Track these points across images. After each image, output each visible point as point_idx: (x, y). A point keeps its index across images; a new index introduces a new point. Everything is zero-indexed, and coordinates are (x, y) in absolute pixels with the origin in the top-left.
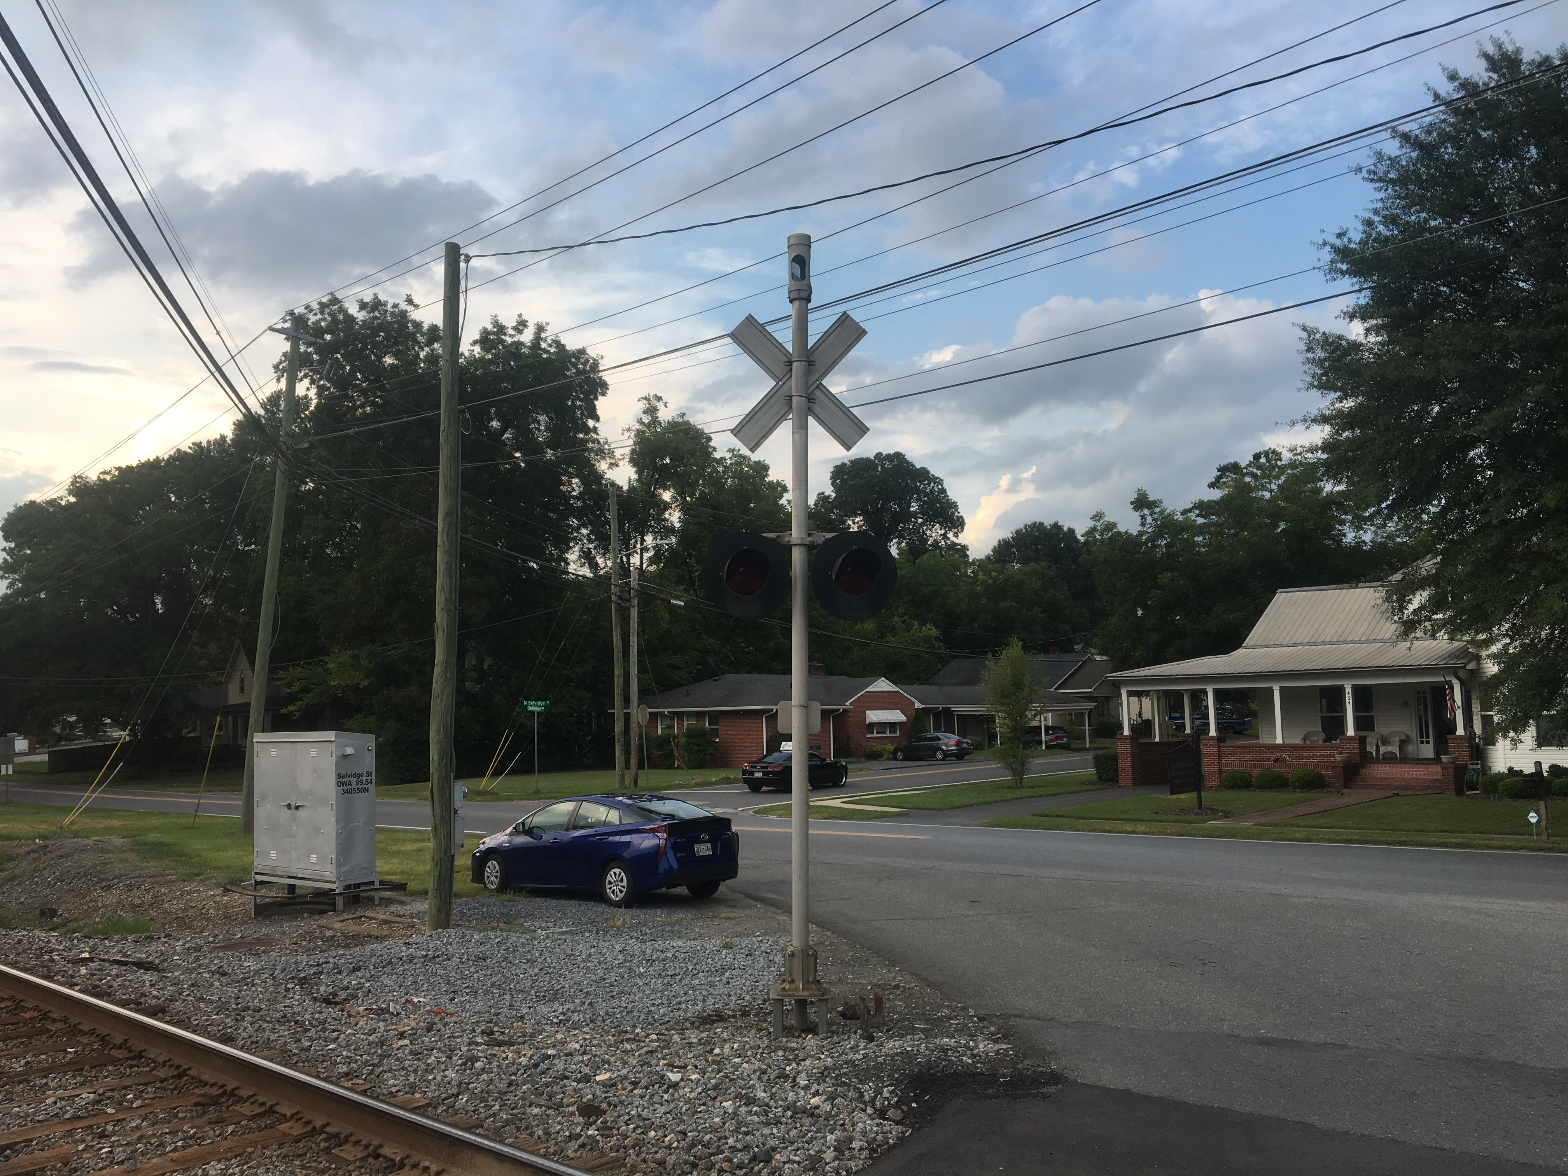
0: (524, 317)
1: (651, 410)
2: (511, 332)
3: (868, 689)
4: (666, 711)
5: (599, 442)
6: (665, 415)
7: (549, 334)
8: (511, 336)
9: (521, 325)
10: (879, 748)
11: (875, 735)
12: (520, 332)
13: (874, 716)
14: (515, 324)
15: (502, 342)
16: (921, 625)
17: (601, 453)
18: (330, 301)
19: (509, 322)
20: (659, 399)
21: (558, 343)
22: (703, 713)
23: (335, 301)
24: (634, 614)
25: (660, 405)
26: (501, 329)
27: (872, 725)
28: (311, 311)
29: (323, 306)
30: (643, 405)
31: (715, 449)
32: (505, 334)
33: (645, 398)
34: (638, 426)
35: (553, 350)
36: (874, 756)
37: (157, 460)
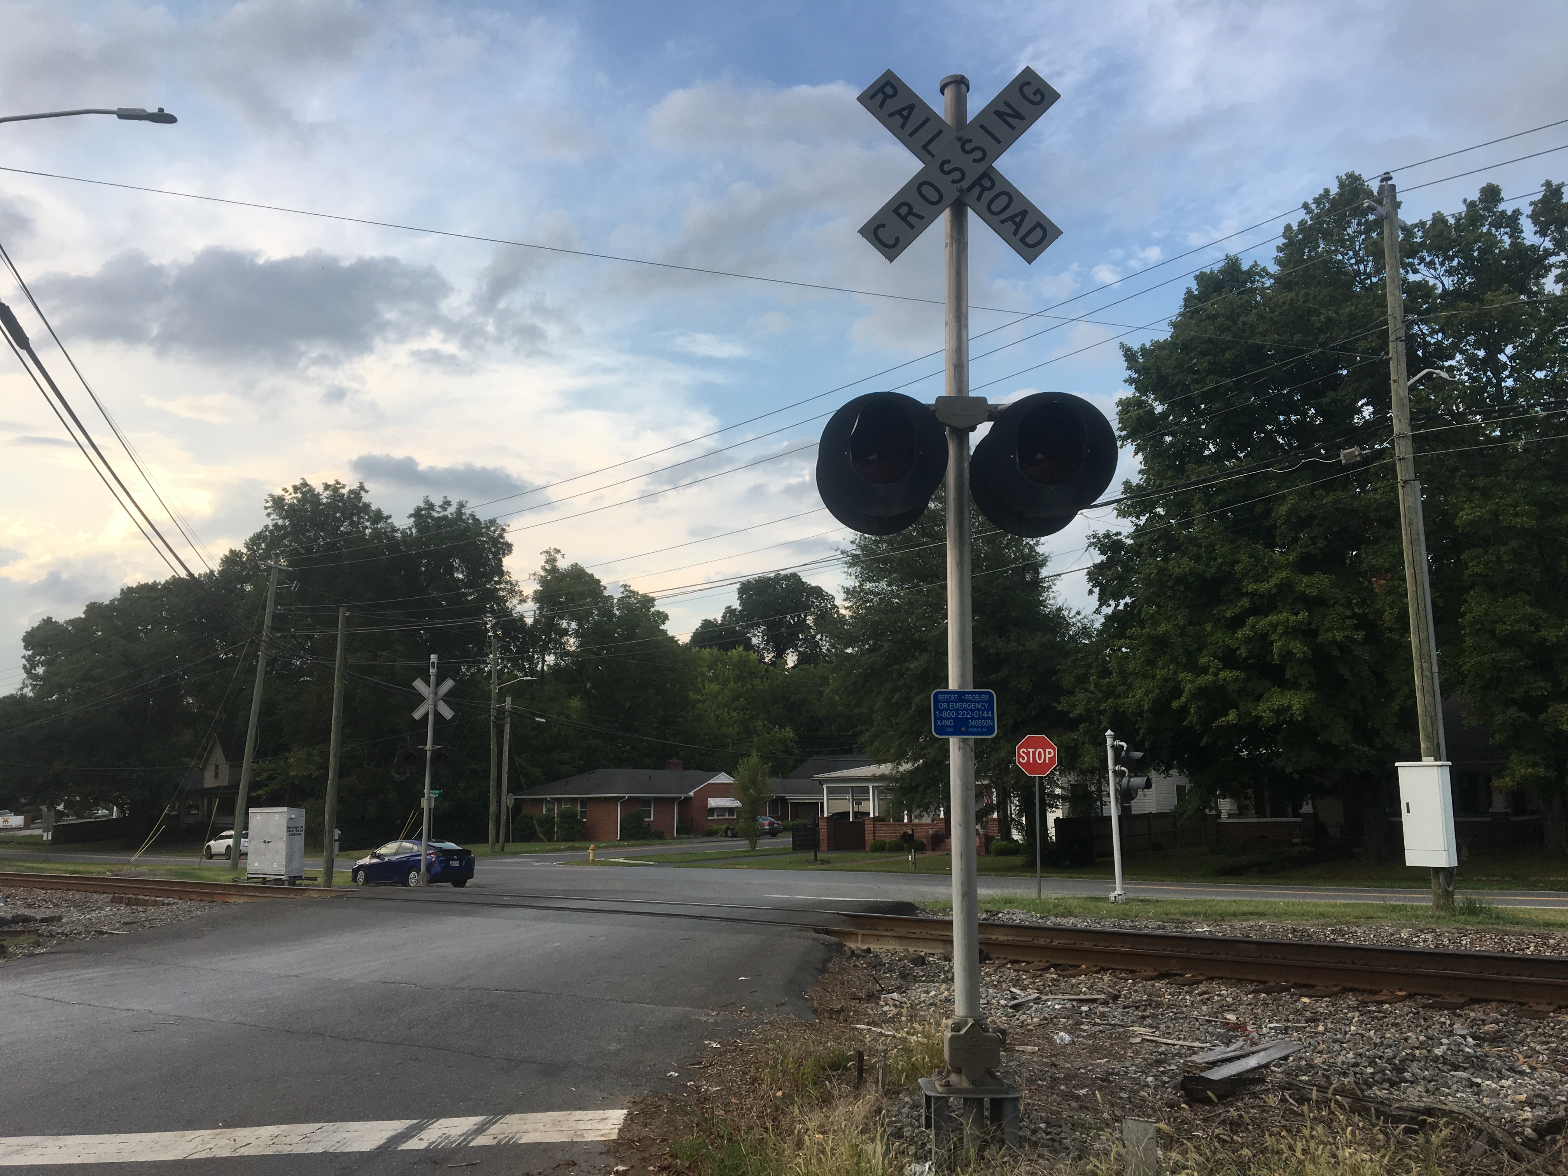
0: (449, 499)
1: (552, 560)
2: (438, 509)
3: (711, 781)
4: (548, 797)
5: (511, 584)
6: (563, 564)
7: (467, 511)
8: (438, 512)
9: (447, 503)
10: (715, 827)
11: (716, 817)
12: (445, 509)
13: (713, 802)
14: (441, 503)
15: (431, 516)
16: (780, 728)
17: (512, 592)
18: (302, 484)
19: (437, 501)
20: (559, 551)
21: (472, 516)
22: (576, 799)
23: (305, 484)
24: (507, 729)
25: (558, 556)
26: (431, 507)
27: (713, 810)
28: (287, 492)
29: (296, 489)
30: (544, 557)
31: (605, 588)
32: (434, 510)
33: (547, 552)
34: (543, 574)
35: (470, 521)
36: (710, 834)
37: (155, 584)
